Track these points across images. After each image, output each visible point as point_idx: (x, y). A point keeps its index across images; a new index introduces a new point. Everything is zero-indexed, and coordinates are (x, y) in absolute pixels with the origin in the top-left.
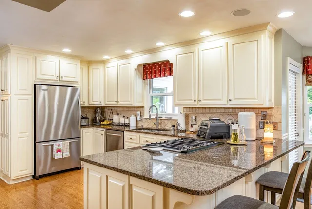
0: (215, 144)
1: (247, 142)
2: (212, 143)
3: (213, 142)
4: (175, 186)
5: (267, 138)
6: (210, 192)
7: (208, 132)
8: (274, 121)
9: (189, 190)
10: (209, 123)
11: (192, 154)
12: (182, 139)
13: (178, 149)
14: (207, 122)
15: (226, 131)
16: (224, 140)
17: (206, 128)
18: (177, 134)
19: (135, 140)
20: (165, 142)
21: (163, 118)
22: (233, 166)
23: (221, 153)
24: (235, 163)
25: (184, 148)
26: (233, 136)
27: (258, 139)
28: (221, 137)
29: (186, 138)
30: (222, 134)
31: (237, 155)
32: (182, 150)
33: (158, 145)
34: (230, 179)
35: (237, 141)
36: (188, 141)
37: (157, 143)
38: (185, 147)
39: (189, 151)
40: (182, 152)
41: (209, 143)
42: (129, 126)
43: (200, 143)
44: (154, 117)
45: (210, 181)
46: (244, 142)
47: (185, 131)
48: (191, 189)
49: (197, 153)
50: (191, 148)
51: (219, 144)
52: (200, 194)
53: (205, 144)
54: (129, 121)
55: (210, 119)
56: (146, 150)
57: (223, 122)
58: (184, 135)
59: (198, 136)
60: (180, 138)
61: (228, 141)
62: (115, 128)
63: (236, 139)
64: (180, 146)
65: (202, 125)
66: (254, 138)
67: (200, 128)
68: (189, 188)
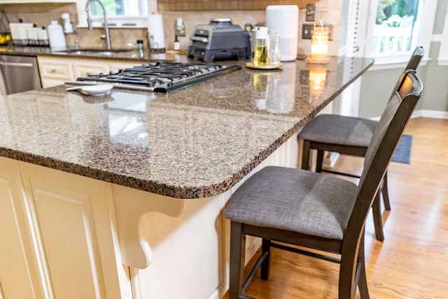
0: (224, 69)
1: (282, 64)
2: (218, 69)
3: (220, 67)
4: (135, 179)
5: (316, 56)
6: (225, 186)
7: (208, 47)
8: (328, 22)
9: (172, 188)
10: (211, 30)
11: (178, 94)
12: (158, 64)
13: (147, 85)
14: (205, 28)
15: (242, 45)
16: (239, 63)
17: (205, 40)
18: (150, 56)
19: (62, 73)
20: (120, 71)
21: (119, 25)
22: (257, 111)
23: (238, 88)
24: (261, 104)
25: (161, 82)
26: (258, 54)
27: (301, 58)
28: (234, 58)
29: (167, 62)
30: (237, 52)
31: (264, 90)
32: (157, 85)
33: (105, 78)
34: (268, 146)
35: (265, 62)
36: (170, 68)
37: (101, 75)
38: (164, 80)
39: (172, 88)
40: (157, 90)
41: (212, 70)
42: (48, 46)
43: (195, 70)
44: (99, 25)
45: (223, 156)
46: (276, 64)
47: (162, 51)
48: (177, 185)
49: (189, 90)
50: (176, 81)
51: (232, 70)
52: (201, 195)
53: (205, 72)
54: (48, 36)
55: (213, 22)
56: (76, 91)
57: (238, 26)
58: (162, 57)
59: (191, 57)
60: (155, 64)
61: (249, 64)
62: (18, 50)
63: (263, 59)
64: (152, 78)
65: (196, 35)
66: (294, 57)
67: (194, 41)
68: (170, 183)
